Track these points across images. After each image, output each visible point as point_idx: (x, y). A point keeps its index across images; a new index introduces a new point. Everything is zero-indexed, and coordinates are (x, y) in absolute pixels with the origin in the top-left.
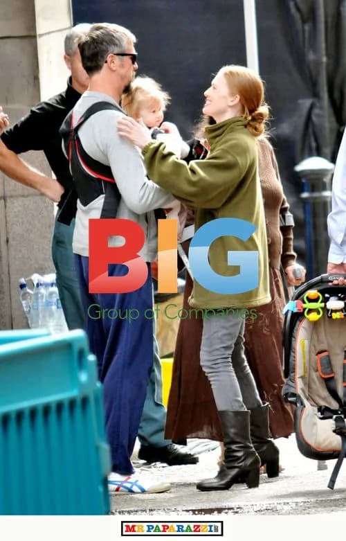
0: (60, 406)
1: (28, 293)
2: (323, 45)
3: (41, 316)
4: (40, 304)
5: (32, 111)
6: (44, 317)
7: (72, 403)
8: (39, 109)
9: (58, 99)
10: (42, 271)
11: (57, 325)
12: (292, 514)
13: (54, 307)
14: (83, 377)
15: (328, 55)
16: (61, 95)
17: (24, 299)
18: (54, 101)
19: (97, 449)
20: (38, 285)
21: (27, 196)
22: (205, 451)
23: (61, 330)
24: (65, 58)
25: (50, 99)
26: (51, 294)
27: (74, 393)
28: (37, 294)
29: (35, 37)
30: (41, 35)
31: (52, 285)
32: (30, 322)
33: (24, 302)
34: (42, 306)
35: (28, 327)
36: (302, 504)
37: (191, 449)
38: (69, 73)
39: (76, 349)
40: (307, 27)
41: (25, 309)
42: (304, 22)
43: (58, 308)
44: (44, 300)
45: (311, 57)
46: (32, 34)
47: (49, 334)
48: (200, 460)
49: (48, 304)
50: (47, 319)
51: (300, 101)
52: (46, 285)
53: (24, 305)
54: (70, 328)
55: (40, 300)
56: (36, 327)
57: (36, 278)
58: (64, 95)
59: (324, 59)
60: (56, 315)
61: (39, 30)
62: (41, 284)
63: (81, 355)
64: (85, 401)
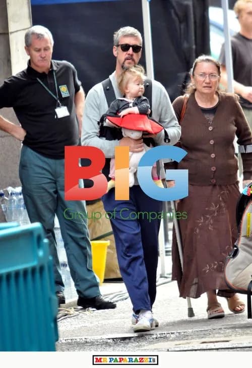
0: (25, 272)
1: (5, 199)
2: (193, 38)
3: (13, 214)
4: (13, 206)
5: (5, 82)
6: (16, 215)
7: (33, 270)
8: (9, 81)
9: (21, 74)
10: (14, 186)
11: (24, 220)
12: (177, 340)
13: (22, 208)
14: (41, 253)
15: (196, 44)
16: (23, 72)
17: (2, 204)
18: (19, 76)
19: (50, 299)
20: (11, 194)
21: (4, 136)
22: (120, 300)
23: (27, 223)
24: (25, 48)
25: (17, 74)
26: (20, 200)
27: (34, 263)
28: (10, 200)
29: (8, 34)
30: (12, 33)
31: (20, 194)
32: (6, 218)
33: (2, 205)
34: (14, 207)
35: (5, 221)
36: (183, 333)
37: (111, 299)
38: (29, 58)
39: (36, 235)
40: (182, 26)
41: (3, 210)
42: (180, 22)
43: (24, 208)
44: (16, 204)
45: (185, 45)
46: (6, 32)
47: (18, 226)
48: (117, 306)
49: (19, 206)
50: (18, 216)
51: (179, 74)
52: (17, 194)
53: (3, 207)
54: (32, 221)
55: (13, 204)
56: (10, 221)
57: (10, 189)
58: (25, 71)
59: (194, 47)
60: (23, 213)
61: (10, 30)
62: (13, 194)
63: (39, 239)
64: (42, 269)
